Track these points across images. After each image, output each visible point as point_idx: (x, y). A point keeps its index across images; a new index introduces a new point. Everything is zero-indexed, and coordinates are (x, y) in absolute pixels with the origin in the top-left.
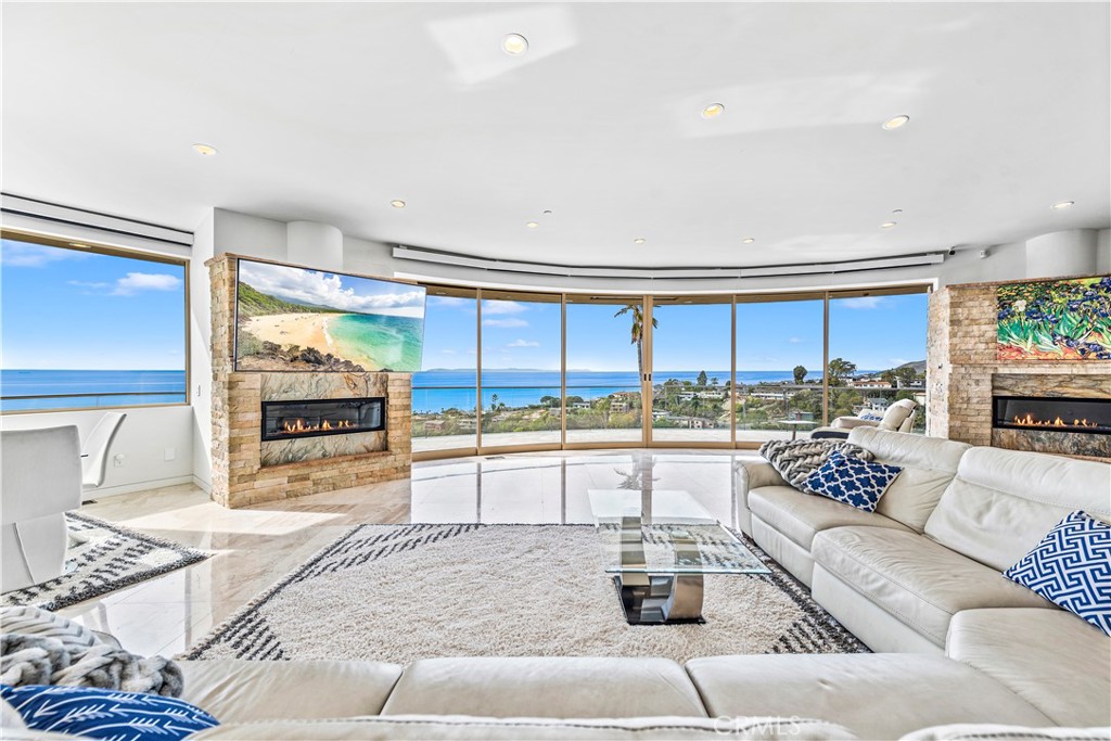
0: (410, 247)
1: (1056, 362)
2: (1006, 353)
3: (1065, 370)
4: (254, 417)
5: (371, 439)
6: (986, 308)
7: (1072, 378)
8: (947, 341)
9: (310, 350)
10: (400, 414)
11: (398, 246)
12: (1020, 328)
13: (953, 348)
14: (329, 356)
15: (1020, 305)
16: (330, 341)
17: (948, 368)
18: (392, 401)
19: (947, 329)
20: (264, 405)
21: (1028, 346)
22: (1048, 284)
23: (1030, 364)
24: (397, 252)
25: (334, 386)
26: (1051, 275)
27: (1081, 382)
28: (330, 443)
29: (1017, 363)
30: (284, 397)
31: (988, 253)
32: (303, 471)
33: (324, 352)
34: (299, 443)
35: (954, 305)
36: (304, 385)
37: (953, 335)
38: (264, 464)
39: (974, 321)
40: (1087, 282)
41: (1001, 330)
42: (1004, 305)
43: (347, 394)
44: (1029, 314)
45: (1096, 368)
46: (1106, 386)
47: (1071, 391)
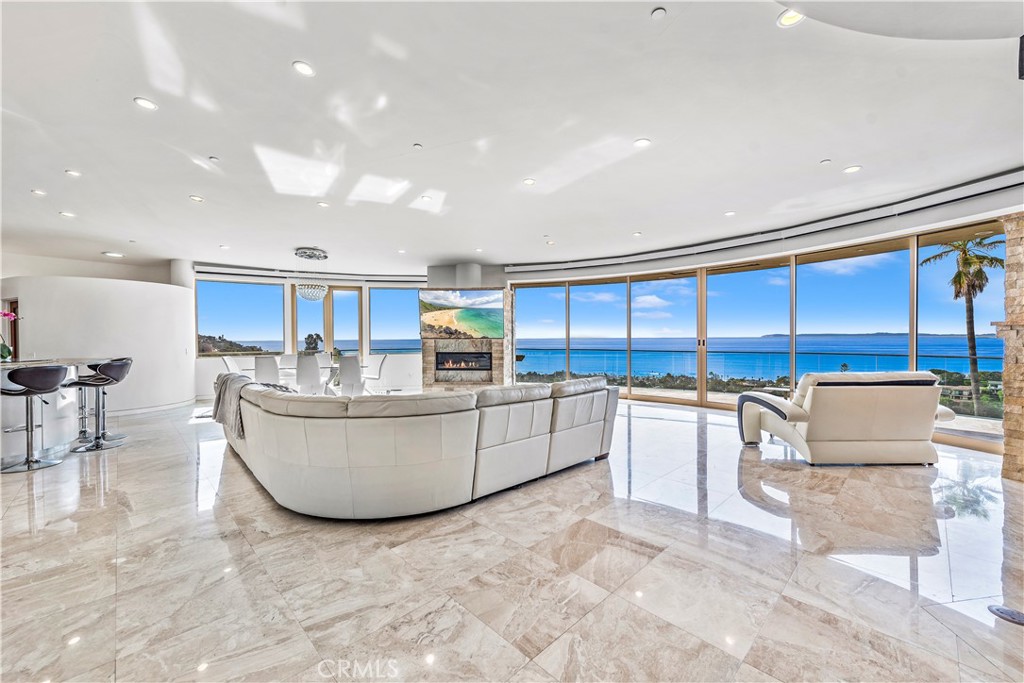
4: (433, 359)
5: (484, 374)
9: (447, 328)
10: (497, 362)
11: (508, 265)
14: (456, 331)
16: (456, 323)
18: (493, 355)
20: (437, 354)
24: (507, 269)
25: (466, 347)
28: (465, 375)
30: (444, 351)
32: (452, 386)
33: (453, 329)
34: (451, 372)
36: (452, 346)
38: (437, 381)
43: (472, 350)
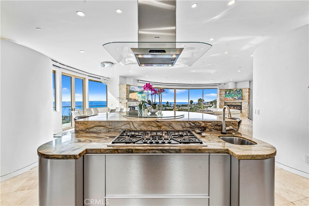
0: (141, 80)
1: (231, 100)
2: (226, 99)
3: (232, 101)
6: (223, 93)
7: (233, 102)
8: (219, 97)
11: (139, 80)
12: (227, 95)
13: (220, 98)
15: (227, 92)
16: (137, 97)
17: (219, 101)
21: (228, 98)
22: (230, 90)
23: (229, 100)
25: (135, 104)
26: (231, 89)
27: (234, 103)
29: (227, 100)
30: (130, 106)
31: (224, 84)
35: (220, 92)
36: (132, 104)
37: (220, 96)
39: (222, 94)
40: (235, 90)
41: (225, 96)
42: (226, 92)
44: (229, 94)
45: (235, 101)
46: (237, 103)
47: (233, 104)
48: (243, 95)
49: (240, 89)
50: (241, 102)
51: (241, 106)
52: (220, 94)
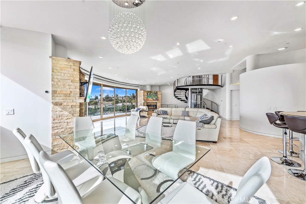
1: (151, 101)
2: (148, 100)
3: (152, 102)
6: (146, 94)
12: (149, 96)
13: (144, 99)
15: (149, 94)
19: (143, 96)
21: (149, 99)
22: (151, 92)
23: (150, 101)
29: (149, 101)
35: (144, 93)
40: (153, 92)
41: (147, 97)
42: (148, 93)
45: (154, 102)
46: (154, 103)
47: (152, 104)
48: (158, 97)
49: (157, 92)
50: (157, 103)
51: (156, 105)
52: (144, 95)
